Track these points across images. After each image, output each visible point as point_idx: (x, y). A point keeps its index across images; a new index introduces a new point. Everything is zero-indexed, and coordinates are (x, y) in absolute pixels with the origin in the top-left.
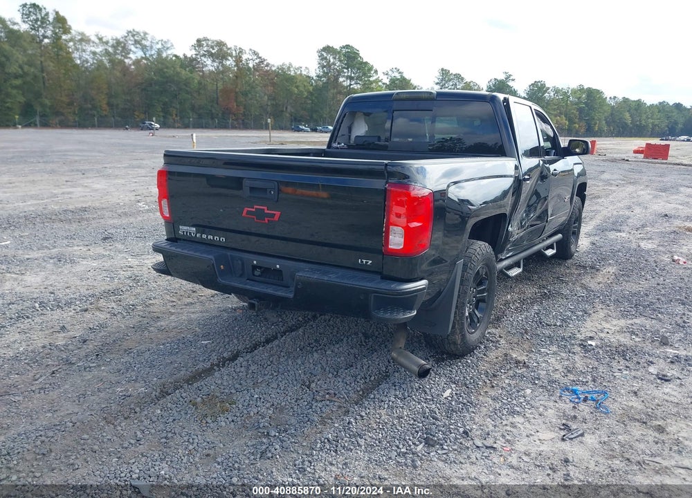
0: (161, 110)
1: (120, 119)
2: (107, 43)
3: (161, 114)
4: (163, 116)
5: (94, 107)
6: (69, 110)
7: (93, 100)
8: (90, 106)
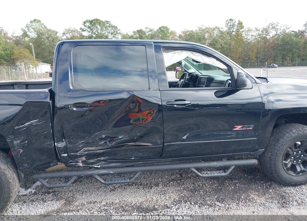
0: (281, 58)
1: (260, 63)
2: (259, 30)
3: (281, 60)
4: (282, 61)
5: (249, 59)
6: (239, 61)
7: (249, 56)
8: (247, 58)
